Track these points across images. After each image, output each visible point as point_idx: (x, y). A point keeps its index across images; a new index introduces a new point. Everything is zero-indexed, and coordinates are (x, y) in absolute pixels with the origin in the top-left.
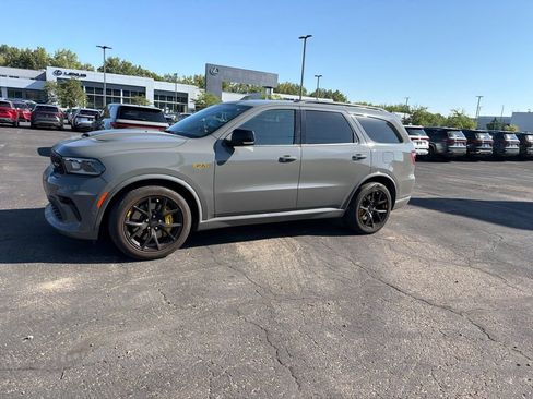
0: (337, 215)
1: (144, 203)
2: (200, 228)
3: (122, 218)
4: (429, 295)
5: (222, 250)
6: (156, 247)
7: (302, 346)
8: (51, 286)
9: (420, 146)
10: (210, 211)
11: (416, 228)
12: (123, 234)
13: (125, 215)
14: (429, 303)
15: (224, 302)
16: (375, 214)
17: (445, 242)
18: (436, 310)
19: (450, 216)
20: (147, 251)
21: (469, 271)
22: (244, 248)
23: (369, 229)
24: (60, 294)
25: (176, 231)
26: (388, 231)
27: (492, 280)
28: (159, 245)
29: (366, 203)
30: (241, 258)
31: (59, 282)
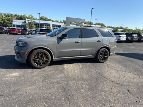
0: (93, 57)
1: (38, 54)
2: (53, 60)
3: (32, 58)
4: (115, 80)
5: (60, 67)
6: (41, 65)
7: (74, 93)
8: (13, 75)
9: (123, 38)
10: (56, 56)
11: (117, 61)
12: (33, 62)
13: (33, 57)
14: (114, 82)
15: (56, 80)
16: (104, 57)
17: (124, 65)
18: (115, 84)
19: (128, 58)
20: (39, 66)
21: (129, 74)
22: (65, 66)
23: (102, 61)
24: (14, 77)
25: (47, 61)
26: (108, 62)
27: (136, 76)
28: (42, 65)
29: (101, 54)
30: (64, 69)
31: (15, 74)
